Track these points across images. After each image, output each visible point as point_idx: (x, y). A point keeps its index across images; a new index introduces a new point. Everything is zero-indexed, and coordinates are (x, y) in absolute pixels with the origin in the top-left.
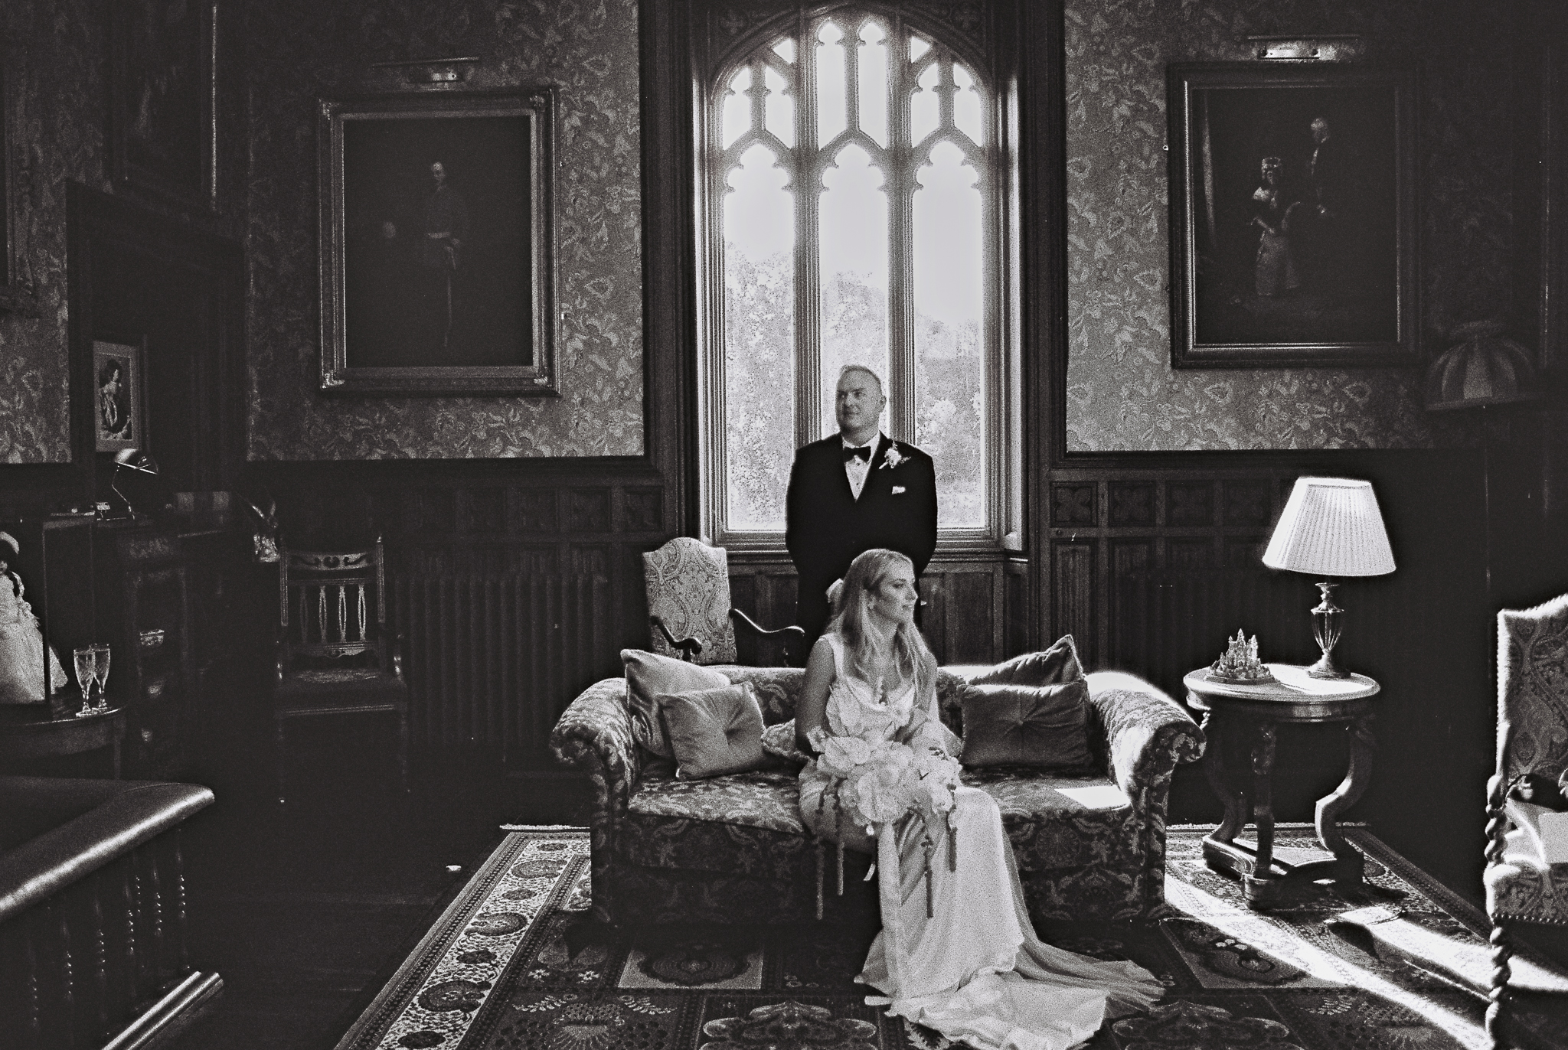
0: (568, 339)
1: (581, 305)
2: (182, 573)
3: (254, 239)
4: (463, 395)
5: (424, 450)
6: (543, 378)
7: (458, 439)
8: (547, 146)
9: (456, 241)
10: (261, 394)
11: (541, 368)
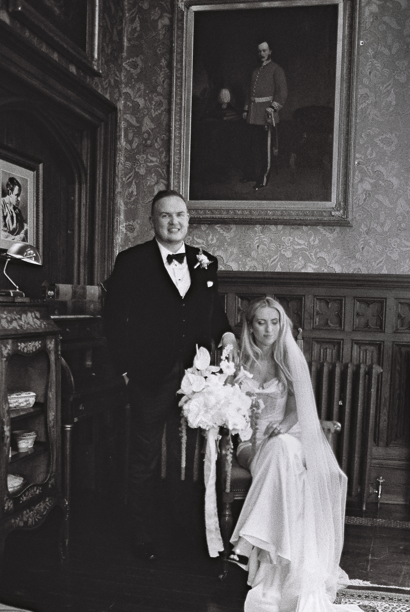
0: (360, 182)
1: (371, 155)
2: (51, 345)
3: (125, 105)
4: (276, 223)
5: (245, 265)
6: (339, 211)
7: (270, 257)
8: (352, 27)
9: (276, 104)
10: (127, 219)
11: (338, 204)
